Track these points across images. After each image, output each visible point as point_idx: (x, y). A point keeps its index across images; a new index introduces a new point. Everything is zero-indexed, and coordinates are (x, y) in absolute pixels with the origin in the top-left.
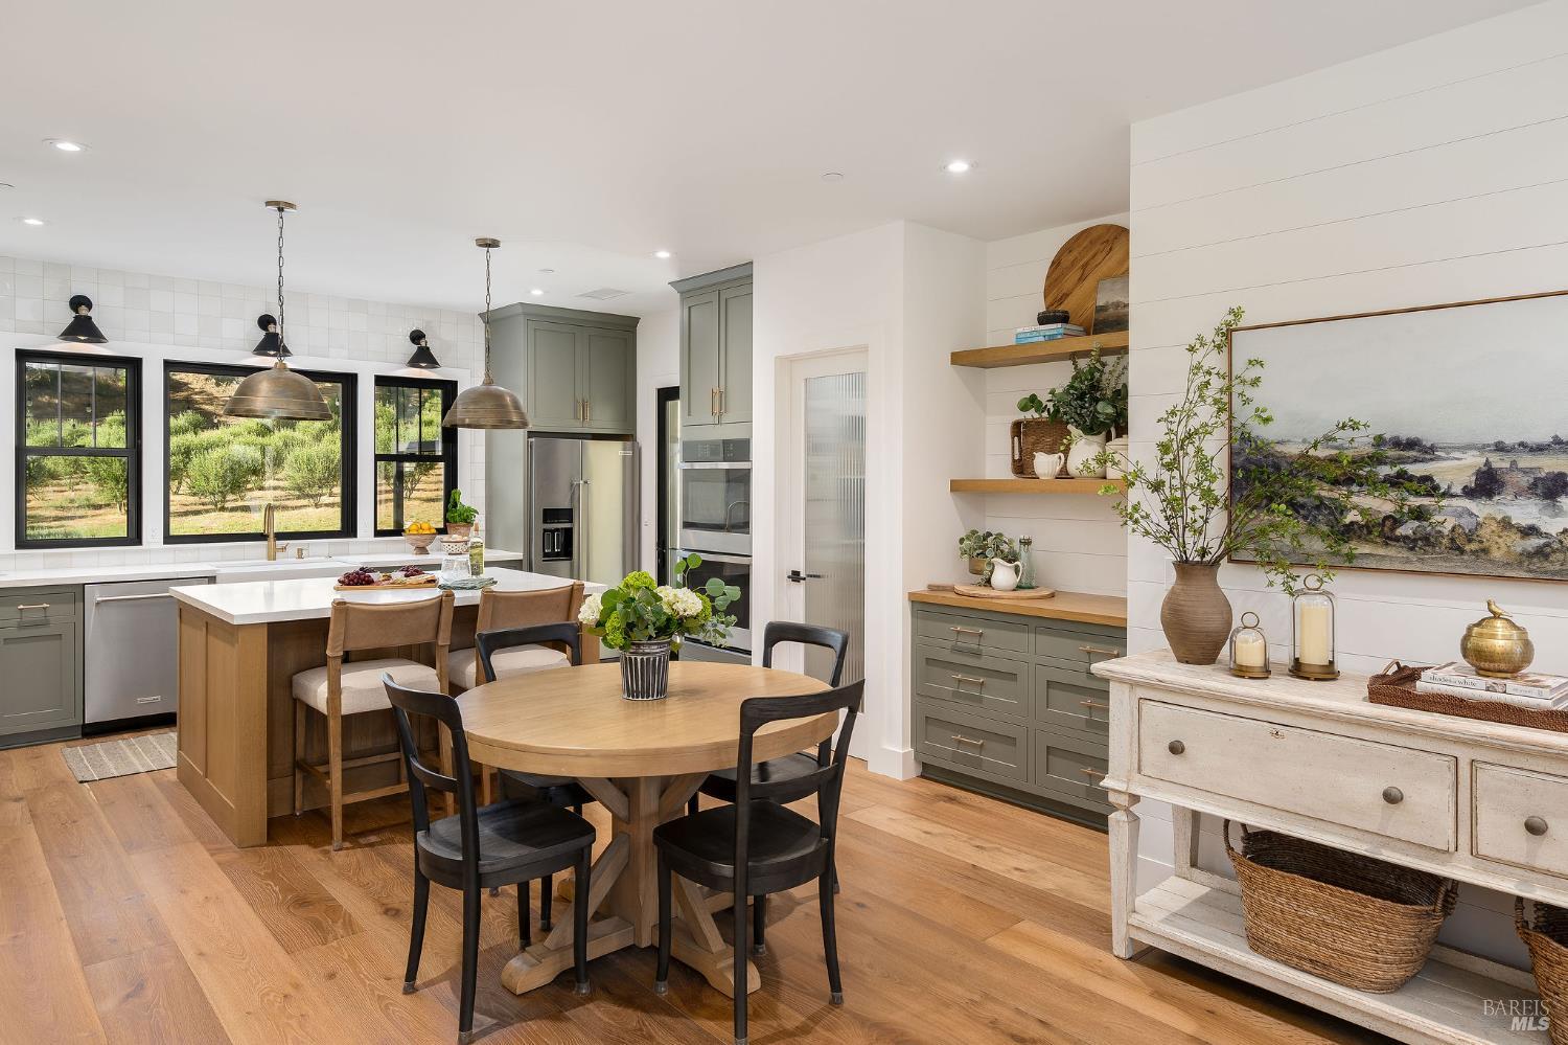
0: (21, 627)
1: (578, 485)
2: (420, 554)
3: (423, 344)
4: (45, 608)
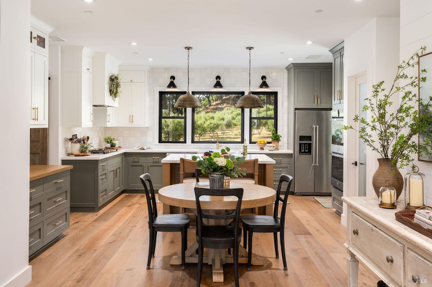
0: (154, 162)
1: (313, 127)
2: (261, 150)
3: (264, 80)
4: (158, 158)
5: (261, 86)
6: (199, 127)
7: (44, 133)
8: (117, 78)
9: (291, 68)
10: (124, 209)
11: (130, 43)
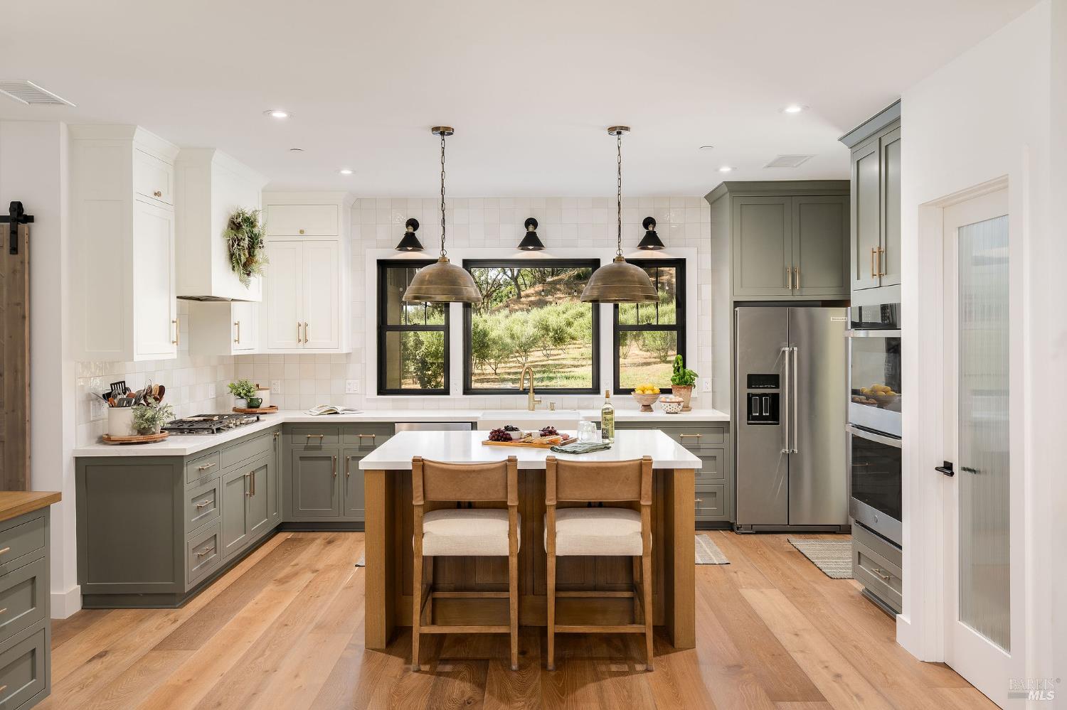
1: (784, 352)
2: (645, 411)
3: (651, 229)
4: (374, 438)
5: (643, 245)
6: (495, 342)
7: (16, 379)
8: (250, 222)
9: (723, 195)
10: (270, 588)
11: (268, 112)
